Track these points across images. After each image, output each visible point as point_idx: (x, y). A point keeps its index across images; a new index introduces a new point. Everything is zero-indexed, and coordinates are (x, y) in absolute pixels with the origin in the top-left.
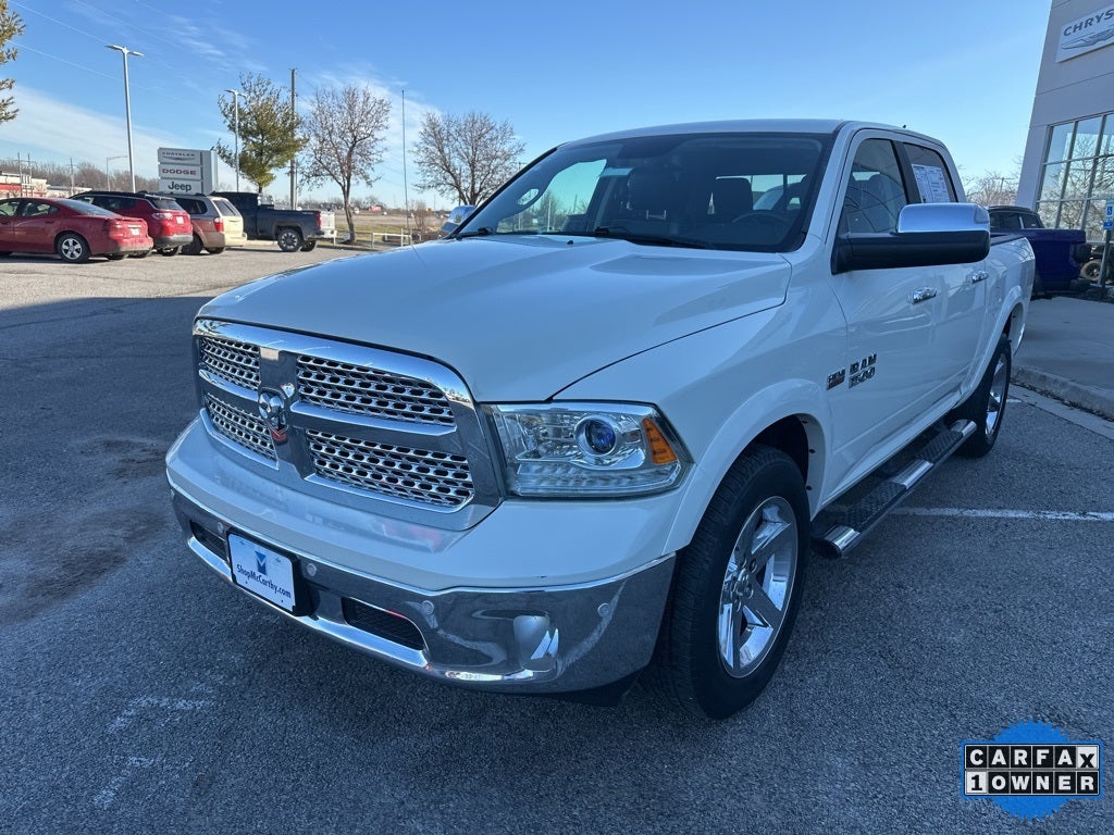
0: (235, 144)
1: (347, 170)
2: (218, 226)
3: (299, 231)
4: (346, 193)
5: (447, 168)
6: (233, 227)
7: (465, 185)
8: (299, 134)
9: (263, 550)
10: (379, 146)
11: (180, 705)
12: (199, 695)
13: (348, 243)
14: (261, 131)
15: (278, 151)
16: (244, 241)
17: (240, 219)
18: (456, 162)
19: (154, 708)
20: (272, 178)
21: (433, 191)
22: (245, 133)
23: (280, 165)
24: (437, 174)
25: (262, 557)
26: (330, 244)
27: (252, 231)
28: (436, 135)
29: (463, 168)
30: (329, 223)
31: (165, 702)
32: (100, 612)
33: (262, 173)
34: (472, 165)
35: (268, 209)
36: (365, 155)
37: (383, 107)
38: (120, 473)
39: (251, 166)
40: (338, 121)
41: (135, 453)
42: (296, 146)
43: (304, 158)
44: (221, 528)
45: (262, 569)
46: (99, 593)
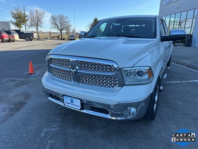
0: (14, 20)
1: (37, 25)
2: (14, 37)
3: (29, 37)
4: (37, 29)
5: (56, 24)
6: (17, 36)
7: (60, 28)
8: (27, 18)
9: (72, 98)
10: (43, 20)
11: (53, 129)
12: (55, 128)
13: (38, 39)
14: (19, 18)
15: (23, 22)
16: (19, 39)
17: (18, 35)
18: (58, 23)
19: (48, 131)
20: (22, 27)
21: (54, 29)
22: (16, 18)
23: (23, 24)
24: (54, 26)
25: (72, 100)
26: (36, 39)
27: (20, 37)
28: (54, 19)
29: (59, 25)
30: (35, 35)
31: (49, 129)
32: (27, 113)
33: (20, 26)
34: (61, 24)
35: (23, 33)
36: (41, 22)
37: (43, 13)
38: (16, 86)
39: (17, 24)
40: (35, 16)
41: (17, 82)
42: (26, 21)
43: (28, 23)
44: (61, 95)
45: (72, 102)
46: (24, 110)
